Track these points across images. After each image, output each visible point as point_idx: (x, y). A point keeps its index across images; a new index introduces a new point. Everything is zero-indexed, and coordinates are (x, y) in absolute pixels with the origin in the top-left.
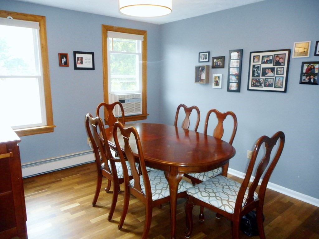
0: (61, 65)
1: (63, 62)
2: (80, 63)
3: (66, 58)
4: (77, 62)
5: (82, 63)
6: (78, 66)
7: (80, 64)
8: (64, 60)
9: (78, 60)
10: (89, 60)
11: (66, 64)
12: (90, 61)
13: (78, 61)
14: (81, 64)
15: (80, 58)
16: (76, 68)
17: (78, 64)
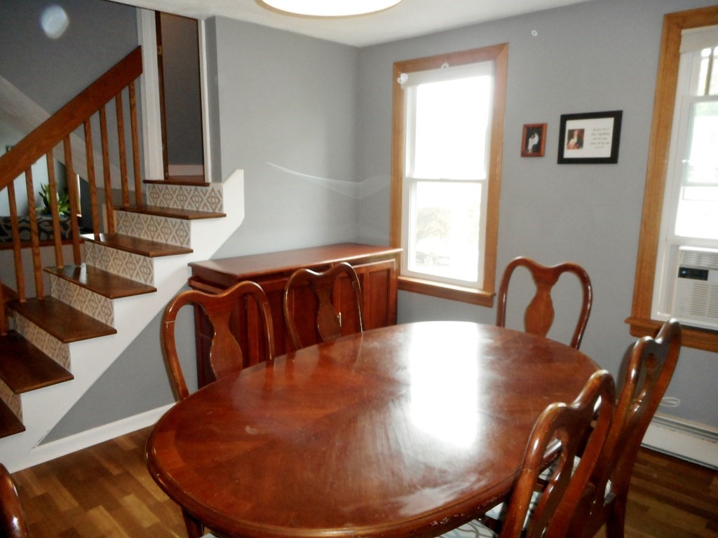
0: (524, 154)
1: (530, 147)
2: (577, 143)
3: (540, 135)
4: (568, 143)
5: (580, 144)
6: (568, 154)
7: (574, 148)
8: (534, 141)
9: (571, 136)
10: (604, 136)
11: (538, 151)
12: (605, 139)
13: (569, 139)
14: (578, 148)
15: (576, 134)
16: (562, 160)
17: (569, 148)
